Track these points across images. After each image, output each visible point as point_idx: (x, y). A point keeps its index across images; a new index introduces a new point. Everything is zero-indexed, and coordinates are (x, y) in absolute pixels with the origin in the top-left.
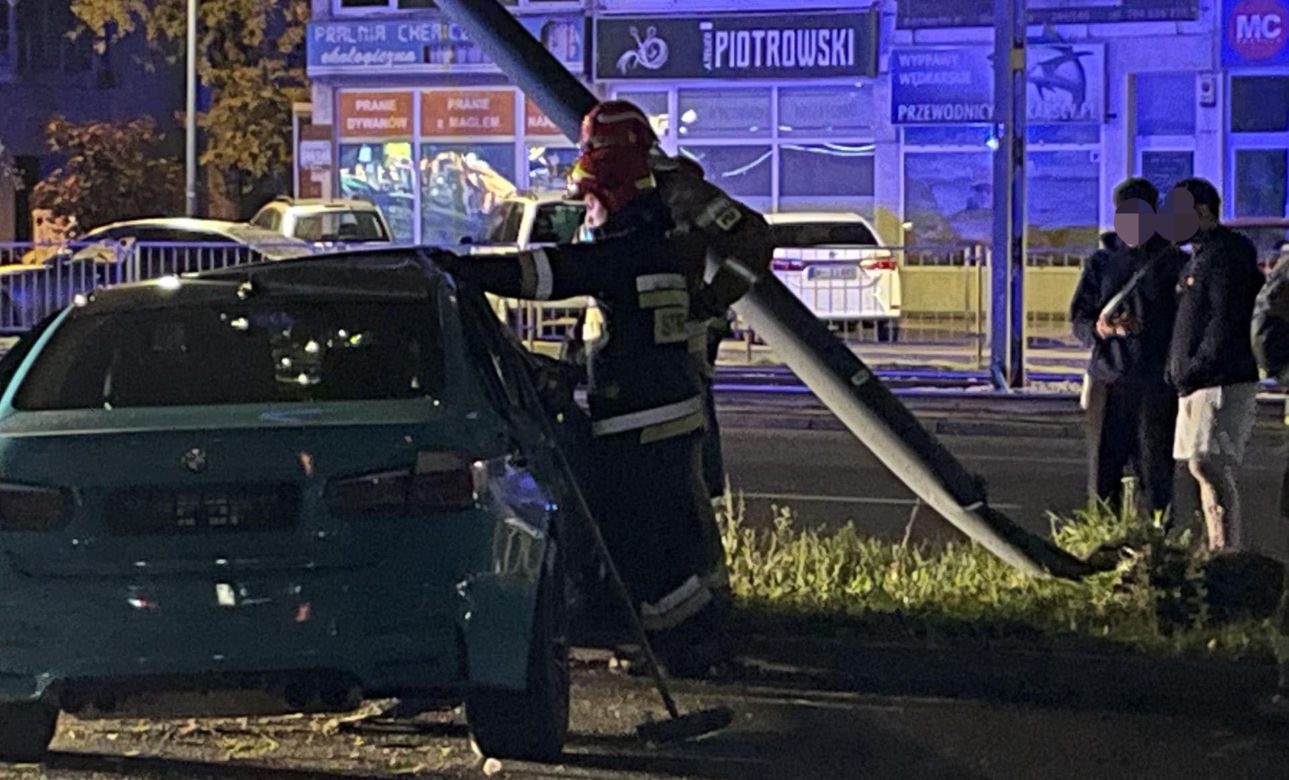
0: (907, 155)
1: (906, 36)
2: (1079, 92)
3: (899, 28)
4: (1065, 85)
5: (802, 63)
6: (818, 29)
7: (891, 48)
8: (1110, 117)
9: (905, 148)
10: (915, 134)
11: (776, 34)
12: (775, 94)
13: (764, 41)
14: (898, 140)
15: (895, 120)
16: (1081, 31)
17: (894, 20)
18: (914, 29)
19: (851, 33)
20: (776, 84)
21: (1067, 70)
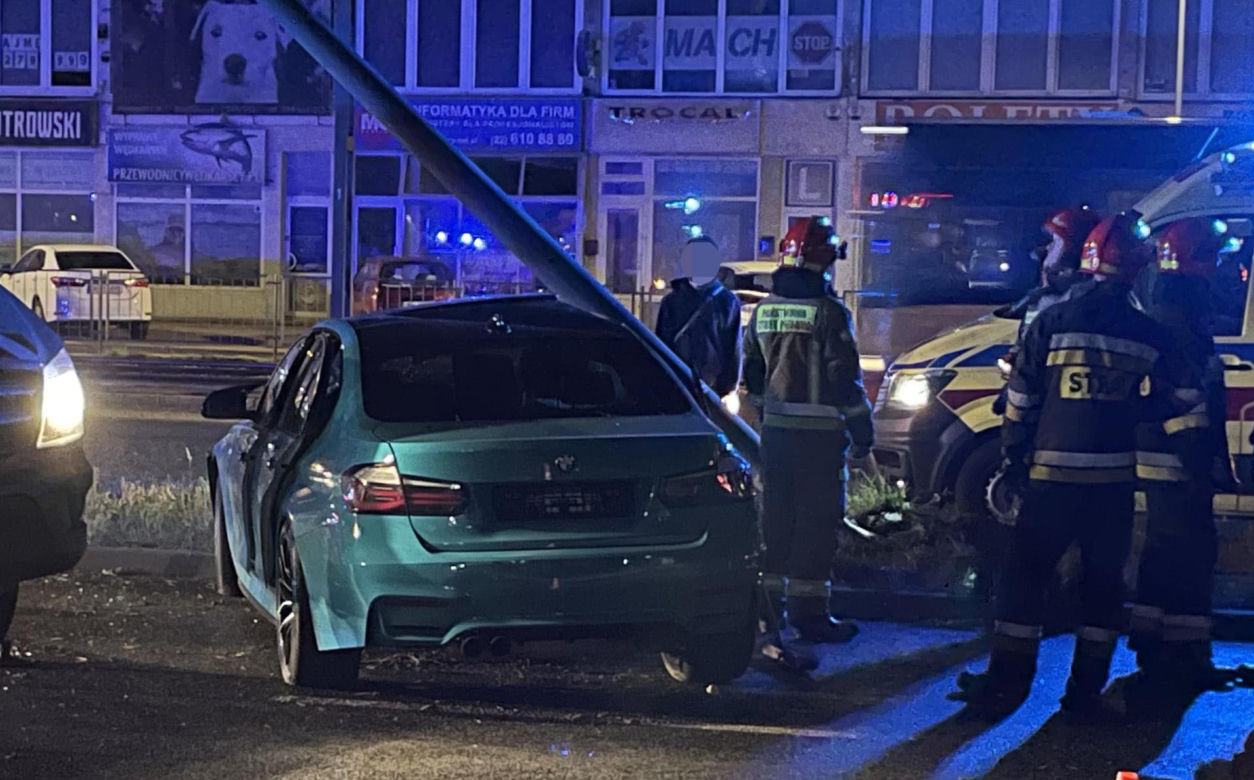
0: (118, 204)
1: (120, 119)
2: (246, 162)
3: (115, 112)
4: (236, 157)
5: (41, 135)
6: (54, 111)
7: (108, 127)
8: (269, 181)
9: (117, 199)
10: (125, 187)
11: (22, 114)
12: (19, 157)
13: (12, 118)
14: (112, 193)
15: (110, 178)
16: (248, 120)
17: (109, 109)
18: (125, 114)
19: (79, 115)
20: (19, 150)
21: (238, 147)
